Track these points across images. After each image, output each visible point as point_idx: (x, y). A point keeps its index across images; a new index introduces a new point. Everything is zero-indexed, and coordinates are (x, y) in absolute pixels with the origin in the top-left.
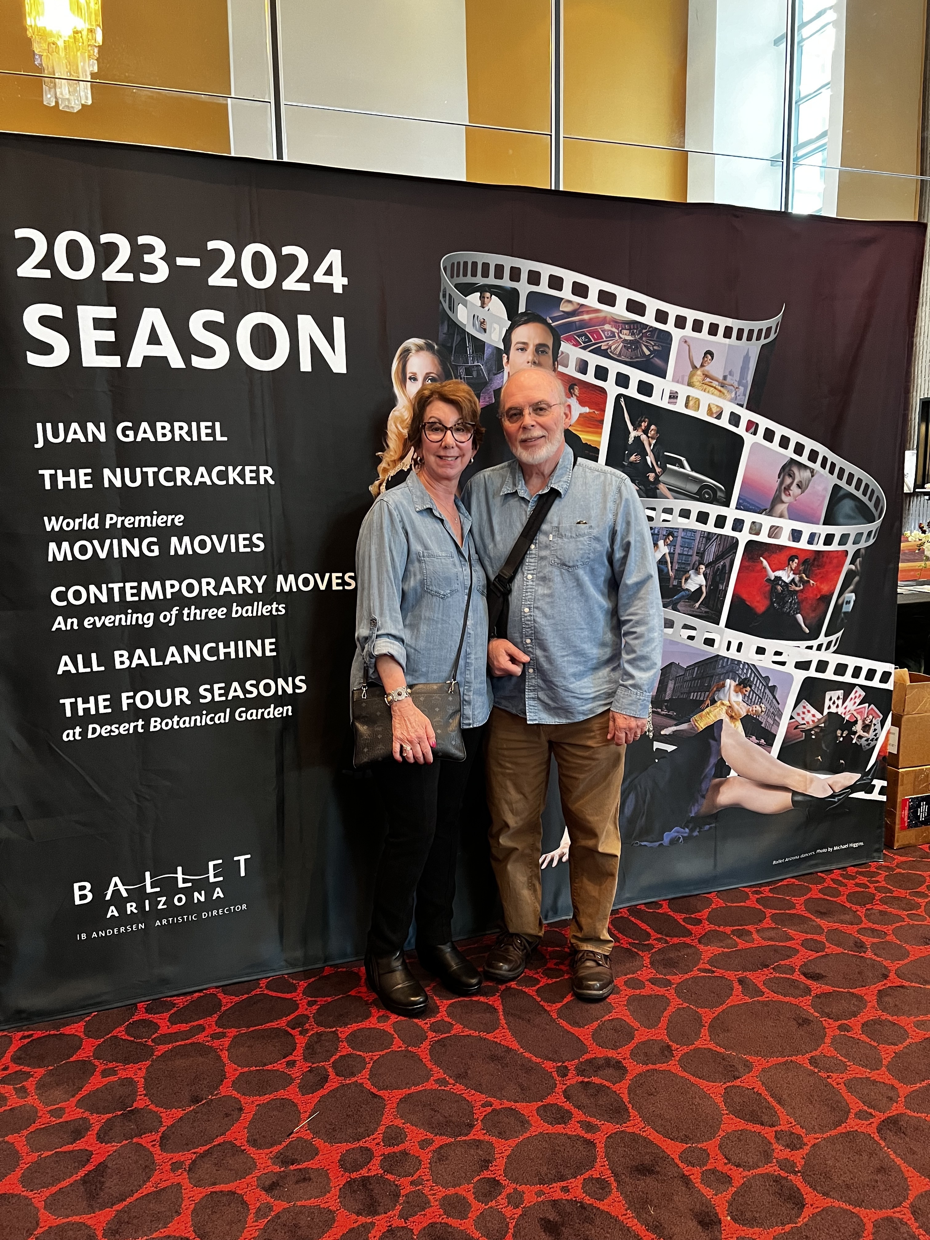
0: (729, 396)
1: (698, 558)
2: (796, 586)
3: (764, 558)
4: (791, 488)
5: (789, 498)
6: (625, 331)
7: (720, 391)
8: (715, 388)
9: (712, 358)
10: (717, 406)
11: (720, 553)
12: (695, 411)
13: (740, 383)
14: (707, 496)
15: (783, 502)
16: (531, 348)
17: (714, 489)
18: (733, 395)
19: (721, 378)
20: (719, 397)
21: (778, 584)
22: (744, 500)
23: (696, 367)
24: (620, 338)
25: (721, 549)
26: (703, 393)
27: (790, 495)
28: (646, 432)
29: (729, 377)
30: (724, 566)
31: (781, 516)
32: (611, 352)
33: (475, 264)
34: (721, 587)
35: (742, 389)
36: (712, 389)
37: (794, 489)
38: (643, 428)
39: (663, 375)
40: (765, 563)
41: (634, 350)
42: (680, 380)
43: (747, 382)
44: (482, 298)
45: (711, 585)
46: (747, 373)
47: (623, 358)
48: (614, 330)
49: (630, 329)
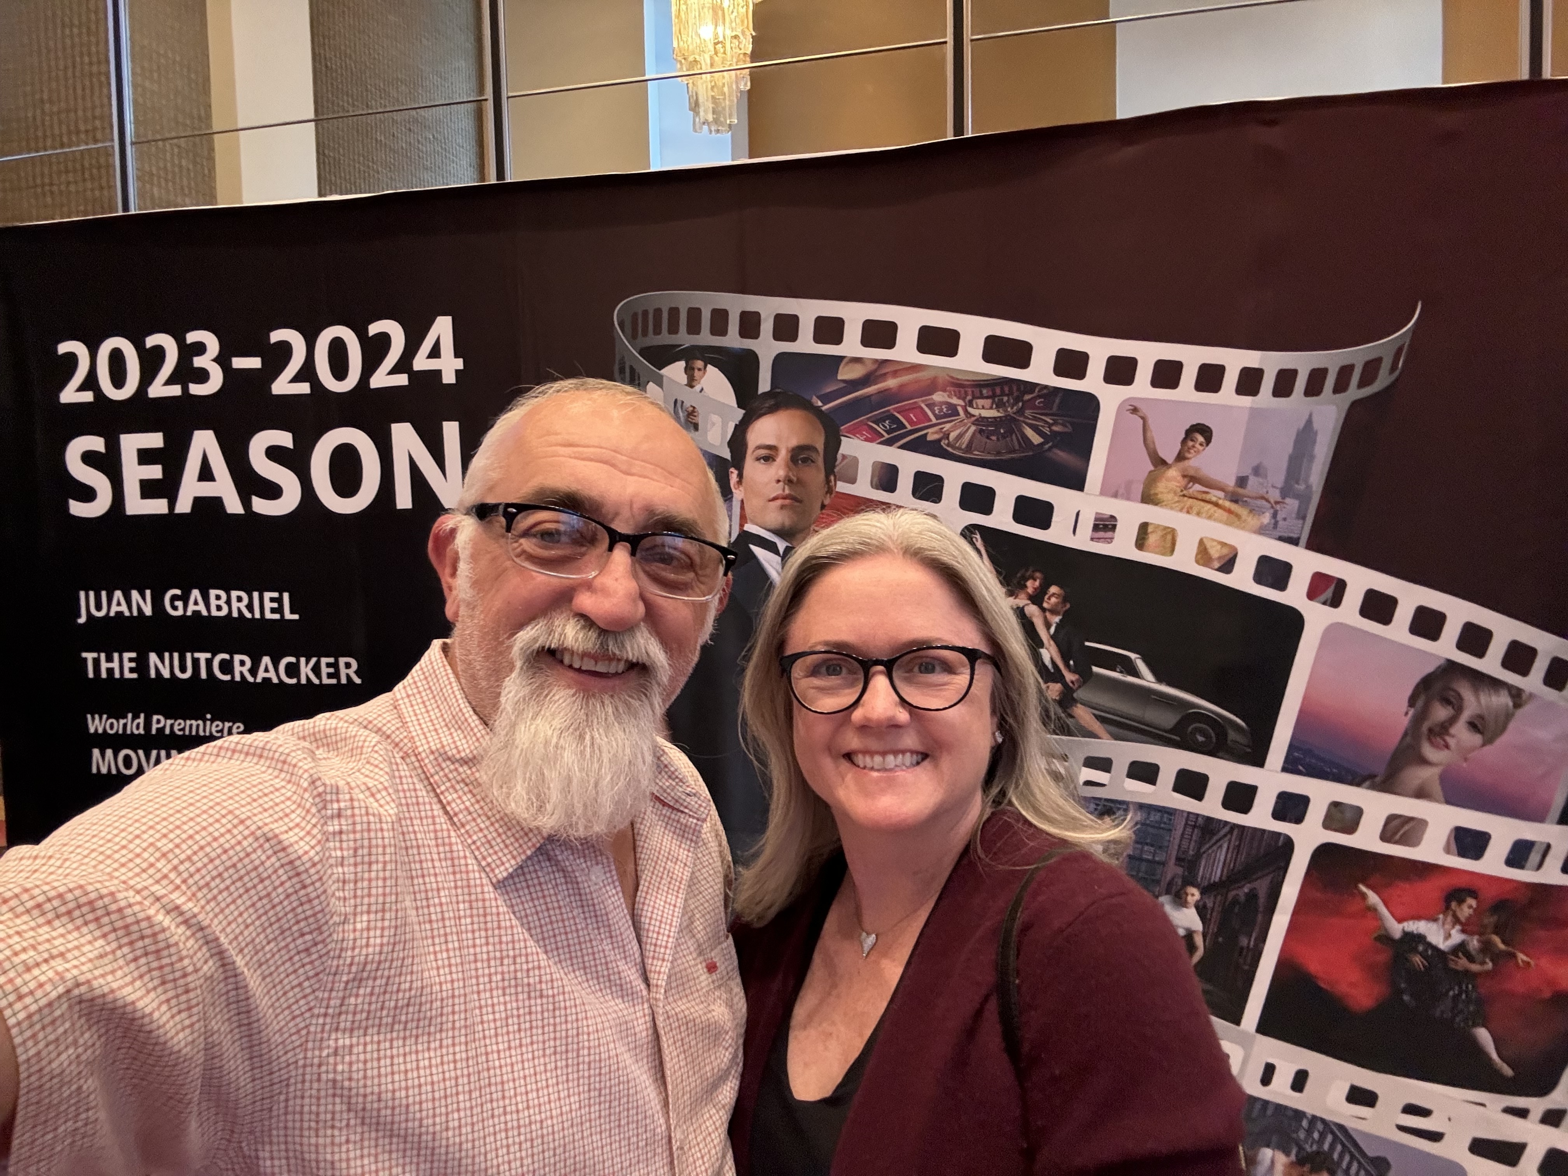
0: (1254, 521)
1: (1180, 871)
2: (1471, 959)
3: (1369, 886)
4: (1453, 730)
5: (1446, 752)
6: (980, 402)
7: (1229, 511)
8: (1216, 505)
9: (1208, 440)
10: (1223, 544)
11: (1239, 867)
12: (1163, 554)
13: (1286, 492)
14: (1200, 739)
15: (1424, 761)
16: (783, 455)
17: (1217, 725)
18: (1266, 519)
19: (1231, 482)
20: (1228, 523)
21: (1415, 950)
22: (1308, 752)
23: (1164, 463)
24: (969, 415)
25: (1242, 858)
26: (1183, 516)
27: (1447, 746)
28: (1037, 599)
29: (1253, 481)
30: (1252, 896)
31: (1421, 794)
32: (948, 445)
33: (674, 312)
34: (1244, 941)
35: (1292, 504)
36: (1209, 506)
37: (1461, 733)
38: (1030, 590)
39: (1076, 482)
40: (1373, 898)
41: (1004, 436)
42: (1121, 491)
43: (1309, 487)
44: (689, 370)
45: (1216, 935)
46: (1309, 468)
47: (977, 454)
48: (955, 401)
49: (992, 397)
